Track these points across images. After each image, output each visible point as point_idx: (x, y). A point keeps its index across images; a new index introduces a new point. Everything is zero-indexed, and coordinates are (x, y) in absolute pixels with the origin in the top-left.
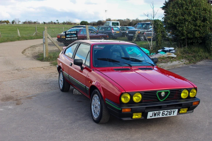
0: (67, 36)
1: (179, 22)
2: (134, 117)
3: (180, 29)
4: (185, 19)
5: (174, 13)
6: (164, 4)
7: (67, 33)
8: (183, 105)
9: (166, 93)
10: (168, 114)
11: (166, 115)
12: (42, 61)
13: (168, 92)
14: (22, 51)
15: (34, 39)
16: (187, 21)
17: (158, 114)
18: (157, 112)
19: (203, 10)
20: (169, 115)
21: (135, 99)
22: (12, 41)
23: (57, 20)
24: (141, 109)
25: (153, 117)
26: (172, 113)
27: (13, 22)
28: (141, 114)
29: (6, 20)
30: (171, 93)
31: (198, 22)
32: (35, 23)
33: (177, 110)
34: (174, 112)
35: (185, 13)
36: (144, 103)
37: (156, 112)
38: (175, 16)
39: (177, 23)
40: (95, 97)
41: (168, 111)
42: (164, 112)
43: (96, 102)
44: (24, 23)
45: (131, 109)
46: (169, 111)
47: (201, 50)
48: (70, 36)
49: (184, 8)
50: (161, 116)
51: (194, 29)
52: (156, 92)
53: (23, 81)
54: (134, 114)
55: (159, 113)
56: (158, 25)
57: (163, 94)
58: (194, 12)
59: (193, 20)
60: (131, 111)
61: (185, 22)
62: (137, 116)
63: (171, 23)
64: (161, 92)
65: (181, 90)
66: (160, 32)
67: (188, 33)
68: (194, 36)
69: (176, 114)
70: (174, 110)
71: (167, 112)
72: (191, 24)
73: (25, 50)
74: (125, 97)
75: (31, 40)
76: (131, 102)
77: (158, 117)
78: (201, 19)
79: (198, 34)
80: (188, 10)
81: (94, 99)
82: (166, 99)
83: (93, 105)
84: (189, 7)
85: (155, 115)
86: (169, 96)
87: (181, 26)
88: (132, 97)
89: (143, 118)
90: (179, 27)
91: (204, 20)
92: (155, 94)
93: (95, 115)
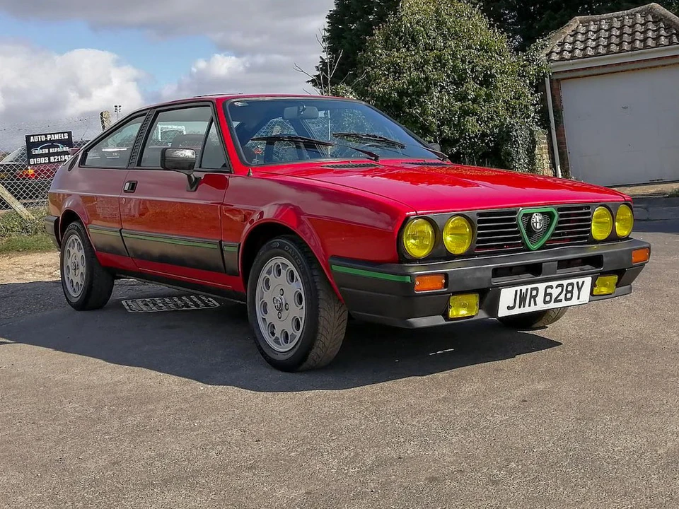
0: (37, 151)
1: (408, 88)
2: (453, 313)
3: (416, 111)
4: (426, 79)
8: (605, 259)
10: (562, 297)
11: (556, 301)
17: (532, 297)
18: (530, 287)
19: (479, 51)
20: (566, 299)
21: (450, 243)
25: (517, 311)
26: (575, 291)
28: (474, 299)
30: (561, 216)
33: (588, 280)
34: (579, 289)
37: (524, 288)
41: (561, 286)
42: (549, 291)
43: (277, 287)
45: (446, 275)
46: (565, 282)
48: (47, 151)
49: (421, 45)
51: (460, 108)
52: (515, 213)
54: (454, 300)
55: (534, 293)
57: (537, 220)
59: (454, 83)
60: (446, 285)
61: (428, 88)
62: (464, 306)
64: (532, 214)
65: (588, 207)
67: (443, 124)
69: (585, 295)
70: (580, 280)
71: (560, 289)
72: (449, 94)
74: (413, 237)
76: (440, 254)
78: (477, 77)
79: (473, 126)
80: (431, 50)
81: (268, 280)
82: (549, 241)
83: (265, 305)
84: (435, 42)
85: (523, 300)
86: (557, 229)
87: (418, 101)
88: (438, 231)
89: (483, 315)
90: (411, 105)
91: (487, 80)
92: (513, 220)
93: (277, 341)
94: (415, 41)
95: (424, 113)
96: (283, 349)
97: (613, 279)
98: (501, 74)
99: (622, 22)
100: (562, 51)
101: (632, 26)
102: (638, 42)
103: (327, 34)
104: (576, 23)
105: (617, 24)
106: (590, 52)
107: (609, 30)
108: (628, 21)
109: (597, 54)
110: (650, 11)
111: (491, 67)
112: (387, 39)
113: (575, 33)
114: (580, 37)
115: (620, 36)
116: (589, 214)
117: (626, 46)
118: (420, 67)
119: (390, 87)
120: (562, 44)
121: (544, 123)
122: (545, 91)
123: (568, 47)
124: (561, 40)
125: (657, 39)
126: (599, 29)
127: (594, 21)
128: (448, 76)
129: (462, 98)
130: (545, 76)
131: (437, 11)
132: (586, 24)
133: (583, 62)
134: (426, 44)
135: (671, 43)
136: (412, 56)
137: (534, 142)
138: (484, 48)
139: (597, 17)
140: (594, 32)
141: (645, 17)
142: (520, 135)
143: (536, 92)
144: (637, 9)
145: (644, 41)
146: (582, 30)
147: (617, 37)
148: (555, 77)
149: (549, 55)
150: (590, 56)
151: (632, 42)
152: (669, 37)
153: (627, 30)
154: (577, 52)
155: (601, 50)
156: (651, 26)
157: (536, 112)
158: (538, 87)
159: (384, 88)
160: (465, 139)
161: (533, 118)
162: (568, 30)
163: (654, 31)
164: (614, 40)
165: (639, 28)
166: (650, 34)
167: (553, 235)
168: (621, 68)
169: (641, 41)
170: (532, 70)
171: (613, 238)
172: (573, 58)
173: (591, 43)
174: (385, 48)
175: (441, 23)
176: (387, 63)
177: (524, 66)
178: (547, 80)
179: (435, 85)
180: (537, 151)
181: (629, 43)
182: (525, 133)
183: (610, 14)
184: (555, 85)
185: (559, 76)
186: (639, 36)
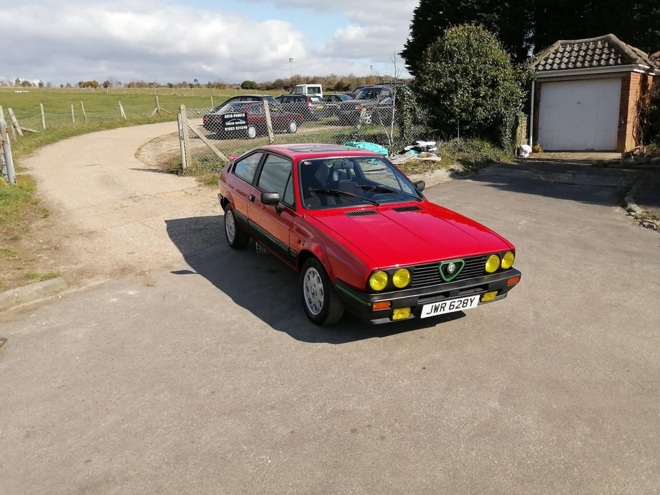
0: (228, 124)
1: (444, 88)
2: (395, 317)
3: (447, 103)
4: (456, 82)
5: (436, 72)
6: (406, 46)
7: (225, 117)
8: (489, 286)
9: (458, 265)
10: (461, 306)
11: (457, 308)
12: (180, 176)
13: (461, 263)
14: (135, 152)
15: (153, 123)
17: (442, 307)
18: (441, 303)
19: (491, 65)
20: (463, 307)
22: (109, 127)
24: (410, 300)
25: (433, 314)
26: (469, 303)
27: (106, 85)
28: (408, 309)
29: (91, 80)
30: (466, 263)
31: (483, 90)
32: (151, 85)
34: (471, 302)
35: (457, 72)
36: (414, 287)
37: (437, 304)
38: (437, 77)
39: (440, 91)
40: (310, 273)
41: (461, 301)
42: (453, 303)
43: (313, 283)
44: (129, 86)
45: (391, 301)
46: (463, 299)
47: (487, 145)
48: (233, 123)
49: (455, 60)
50: (447, 311)
51: (475, 102)
53: (149, 226)
54: (396, 311)
55: (444, 305)
57: (451, 268)
58: (474, 69)
59: (472, 85)
60: (390, 306)
61: (456, 89)
62: (402, 313)
63: (429, 91)
64: (448, 264)
65: (485, 256)
66: (408, 110)
67: (462, 112)
68: (474, 116)
69: (475, 304)
70: (472, 297)
71: (459, 303)
72: (468, 93)
73: (139, 149)
74: (377, 279)
75: (148, 125)
76: (390, 287)
77: (442, 312)
78: (487, 83)
79: (481, 113)
80: (462, 64)
81: (309, 277)
84: (464, 58)
85: (436, 309)
86: (463, 269)
87: (449, 97)
88: (390, 277)
89: (412, 316)
90: (444, 99)
91: (494, 84)
92: (436, 268)
93: (312, 307)
94: (452, 57)
95: (452, 104)
96: (314, 313)
97: (495, 293)
98: (503, 81)
99: (588, 46)
100: (546, 64)
101: (594, 50)
102: (595, 61)
103: (412, 24)
104: (558, 45)
105: (584, 47)
106: (563, 66)
107: (578, 51)
108: (591, 46)
109: (568, 68)
110: (608, 40)
111: (497, 77)
112: (434, 54)
113: (557, 51)
114: (559, 55)
115: (584, 57)
116: (485, 260)
117: (587, 64)
118: (452, 75)
119: (433, 87)
120: (546, 59)
121: (526, 110)
122: (531, 90)
123: (550, 61)
124: (546, 56)
125: (607, 60)
126: (572, 50)
127: (570, 44)
128: (469, 82)
129: (476, 95)
130: (532, 80)
131: (468, 37)
132: (564, 46)
133: (557, 73)
134: (458, 59)
135: (616, 64)
136: (448, 67)
137: (517, 124)
138: (495, 63)
139: (572, 41)
140: (569, 52)
141: (603, 44)
142: (509, 120)
143: (525, 90)
144: (599, 38)
145: (599, 61)
146: (561, 50)
147: (582, 56)
148: (538, 81)
149: (537, 66)
150: (563, 69)
151: (591, 61)
152: (616, 60)
153: (590, 52)
154: (555, 66)
155: (570, 65)
156: (606, 51)
157: (522, 103)
158: (526, 87)
159: (429, 88)
160: (475, 121)
161: (520, 107)
162: (552, 50)
163: (607, 54)
164: (580, 59)
165: (598, 51)
166: (604, 56)
167: (460, 273)
168: (581, 78)
169: (597, 61)
170: (524, 76)
171: (500, 270)
172: (552, 69)
173: (565, 60)
174: (432, 61)
175: (469, 45)
176: (433, 71)
177: (520, 73)
178: (533, 83)
179: (461, 87)
180: (519, 128)
181: (589, 62)
182: (512, 119)
183: (581, 40)
184: (538, 86)
185: (541, 81)
186: (597, 57)
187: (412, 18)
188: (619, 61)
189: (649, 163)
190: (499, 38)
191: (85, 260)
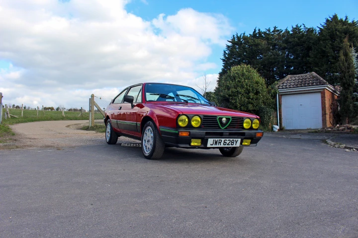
1: (231, 94)
2: (192, 144)
3: (233, 101)
4: (237, 91)
5: (227, 86)
8: (246, 134)
9: (228, 119)
10: (230, 144)
11: (228, 145)
14: (66, 126)
15: (79, 120)
16: (240, 93)
17: (219, 142)
18: (219, 139)
19: (255, 83)
20: (231, 145)
21: (194, 124)
22: (55, 120)
23: (104, 109)
24: (200, 133)
25: (214, 146)
26: (235, 142)
27: (58, 109)
28: (200, 141)
29: (51, 107)
30: (232, 120)
31: (251, 95)
33: (240, 140)
34: (236, 143)
35: (238, 86)
36: (203, 128)
37: (217, 139)
38: (228, 88)
39: (229, 96)
40: (147, 130)
42: (225, 141)
43: (148, 135)
44: (69, 110)
45: (190, 132)
46: (231, 139)
49: (236, 80)
50: (222, 145)
51: (247, 101)
52: (216, 117)
54: (193, 140)
56: (210, 97)
57: (224, 120)
58: (247, 85)
59: (246, 93)
60: (190, 135)
61: (238, 94)
62: (196, 142)
63: (224, 95)
64: (222, 118)
65: (243, 118)
67: (241, 106)
68: (247, 108)
69: (238, 145)
70: (237, 139)
71: (229, 141)
72: (244, 97)
74: (181, 121)
75: (76, 120)
76: (189, 126)
77: (219, 146)
78: (254, 92)
79: (251, 107)
80: (240, 82)
81: (146, 134)
82: (228, 127)
83: (145, 141)
85: (216, 143)
86: (231, 123)
87: (234, 98)
88: (190, 120)
89: (202, 146)
91: (257, 93)
92: (216, 119)
95: (236, 102)
96: (147, 153)
97: (250, 141)
98: (262, 91)
99: (303, 77)
100: (283, 86)
101: (306, 79)
103: (218, 79)
104: (288, 77)
105: (301, 78)
106: (292, 86)
107: (298, 80)
110: (312, 75)
111: (258, 89)
113: (288, 80)
114: (289, 82)
116: (243, 120)
119: (226, 93)
120: (283, 83)
122: (276, 98)
123: (285, 84)
129: (249, 98)
130: (277, 93)
132: (291, 77)
133: (289, 90)
138: (257, 83)
139: (295, 76)
140: (294, 80)
141: (310, 76)
144: (308, 74)
145: (309, 84)
146: (290, 79)
147: (301, 82)
148: (280, 94)
149: (279, 87)
153: (304, 80)
154: (288, 86)
155: (295, 86)
162: (285, 79)
163: (312, 81)
164: (299, 83)
165: (308, 80)
167: (229, 125)
170: (273, 91)
171: (251, 128)
172: (286, 88)
173: (292, 84)
177: (271, 89)
178: (277, 95)
180: (272, 117)
183: (299, 75)
184: (280, 97)
185: (282, 94)
186: (307, 82)
187: (218, 77)
188: (318, 84)
189: (338, 130)
190: (258, 71)
191: (29, 143)
